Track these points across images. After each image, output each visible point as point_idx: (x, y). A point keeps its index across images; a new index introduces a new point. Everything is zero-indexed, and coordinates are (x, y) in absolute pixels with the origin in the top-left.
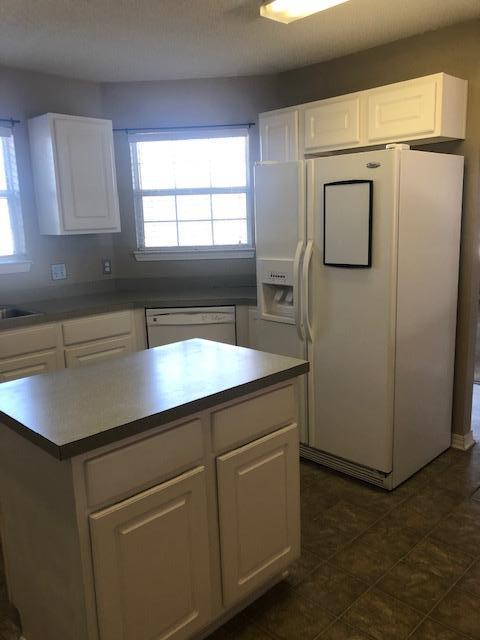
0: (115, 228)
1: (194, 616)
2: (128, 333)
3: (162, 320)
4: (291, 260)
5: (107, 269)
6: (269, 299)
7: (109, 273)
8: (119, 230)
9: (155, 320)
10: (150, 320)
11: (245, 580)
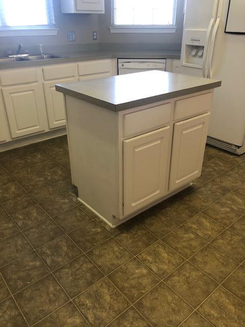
0: (102, 11)
1: (158, 192)
2: (108, 72)
3: (126, 65)
4: (206, 30)
5: (95, 37)
6: (188, 54)
7: (96, 39)
8: (104, 12)
9: (123, 65)
10: (120, 65)
11: (178, 181)
